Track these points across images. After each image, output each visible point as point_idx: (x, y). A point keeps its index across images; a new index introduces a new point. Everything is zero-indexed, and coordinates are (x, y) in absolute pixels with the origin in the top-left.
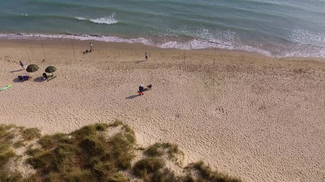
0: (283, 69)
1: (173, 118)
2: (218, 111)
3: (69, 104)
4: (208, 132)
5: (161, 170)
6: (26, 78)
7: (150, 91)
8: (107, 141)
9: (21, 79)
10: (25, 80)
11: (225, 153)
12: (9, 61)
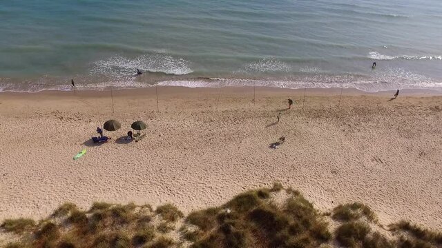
0: (418, 108)
1: (331, 176)
2: (375, 162)
3: (187, 170)
4: (379, 188)
5: (369, 236)
6: (104, 140)
7: (284, 145)
8: (281, 210)
9: (97, 141)
10: (103, 142)
11: (413, 210)
12: (61, 118)
